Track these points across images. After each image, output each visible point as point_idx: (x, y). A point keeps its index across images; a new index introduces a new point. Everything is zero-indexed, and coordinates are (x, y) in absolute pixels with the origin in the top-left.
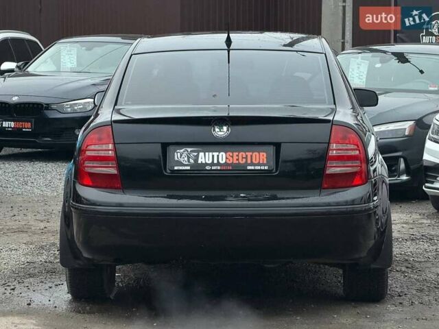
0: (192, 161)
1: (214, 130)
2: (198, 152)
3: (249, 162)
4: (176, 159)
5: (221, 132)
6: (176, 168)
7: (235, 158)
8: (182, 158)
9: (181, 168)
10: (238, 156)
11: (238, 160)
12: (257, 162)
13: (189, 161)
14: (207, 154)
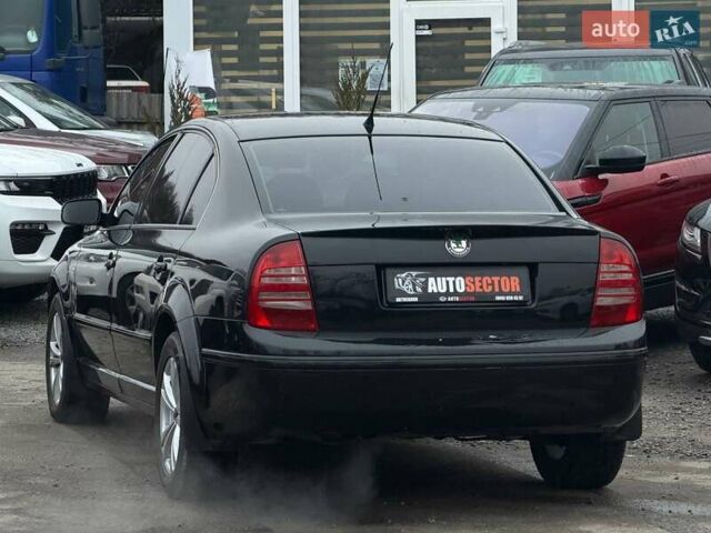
0: (419, 290)
1: (449, 246)
2: (427, 277)
3: (497, 290)
4: (397, 286)
5: (459, 248)
6: (398, 300)
7: (478, 284)
8: (406, 286)
9: (405, 300)
10: (480, 281)
11: (481, 287)
12: (508, 290)
13: (415, 290)
14: (439, 279)
